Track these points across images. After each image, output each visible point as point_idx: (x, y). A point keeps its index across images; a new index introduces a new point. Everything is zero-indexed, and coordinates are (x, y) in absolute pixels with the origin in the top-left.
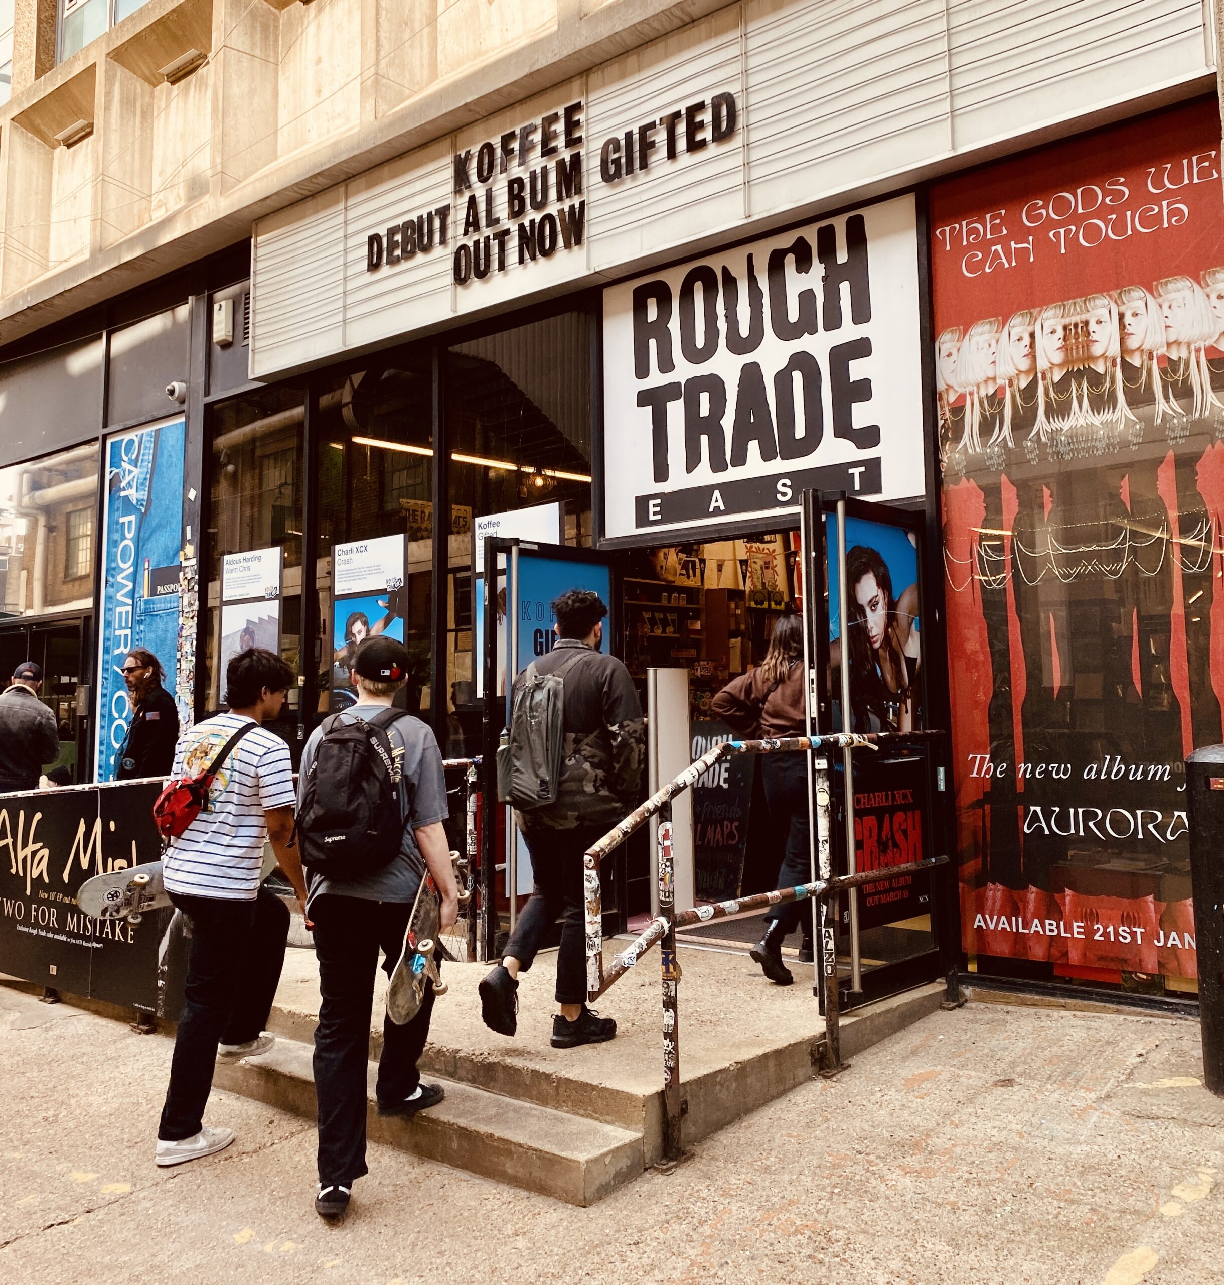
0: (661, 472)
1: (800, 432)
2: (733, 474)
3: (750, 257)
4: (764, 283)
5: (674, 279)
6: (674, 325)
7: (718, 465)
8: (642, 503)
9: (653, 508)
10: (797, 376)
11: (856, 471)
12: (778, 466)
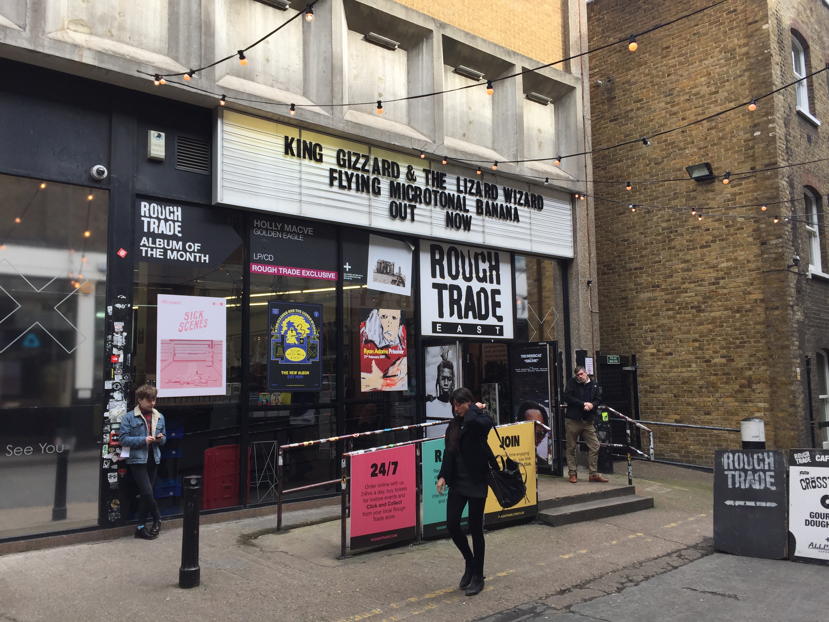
0: (441, 315)
1: (483, 313)
2: (464, 321)
3: (469, 251)
4: (473, 262)
5: (446, 248)
6: (445, 263)
7: (460, 317)
8: (434, 324)
9: (438, 327)
10: (482, 294)
11: (498, 328)
12: (477, 321)
